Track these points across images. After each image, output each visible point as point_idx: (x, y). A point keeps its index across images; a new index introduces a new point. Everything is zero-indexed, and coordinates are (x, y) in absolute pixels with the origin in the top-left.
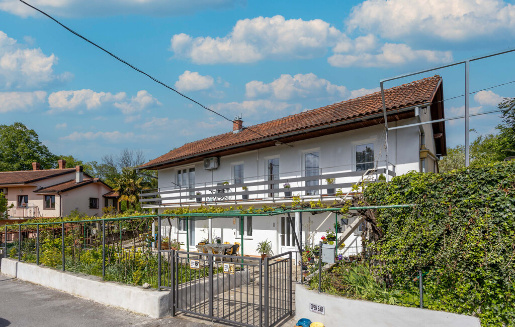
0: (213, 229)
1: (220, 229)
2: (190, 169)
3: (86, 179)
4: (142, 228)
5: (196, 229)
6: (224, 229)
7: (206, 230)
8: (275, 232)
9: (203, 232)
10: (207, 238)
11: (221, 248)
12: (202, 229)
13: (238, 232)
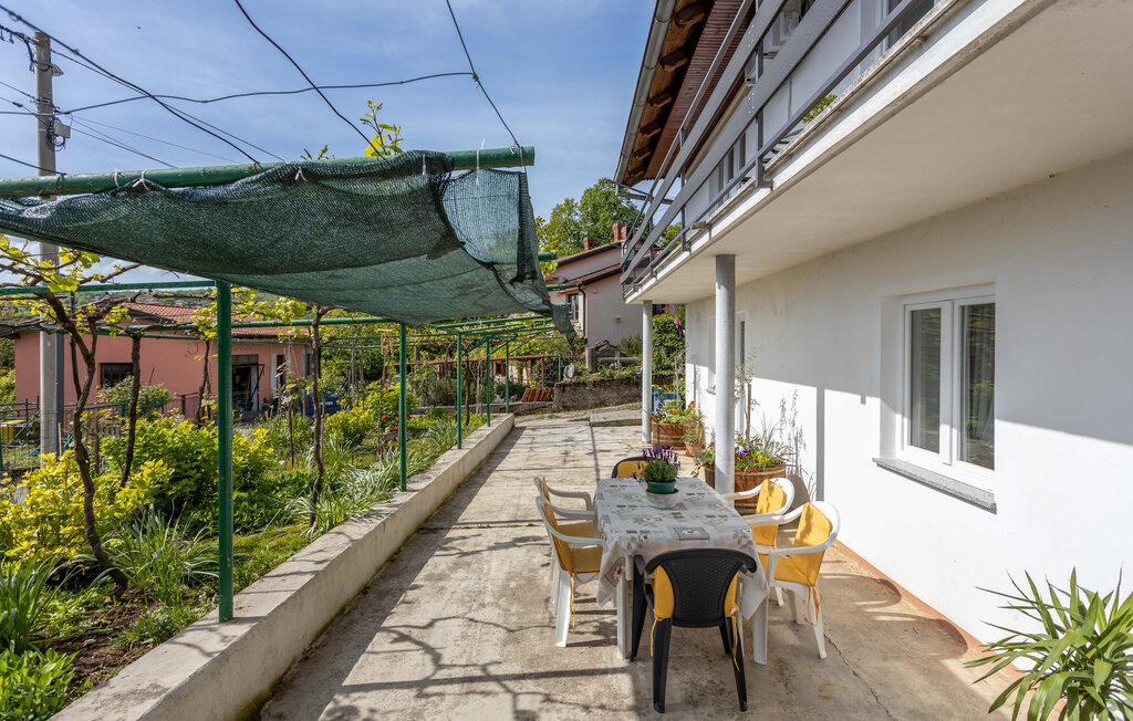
1: (812, 391)
6: (828, 394)
13: (901, 423)
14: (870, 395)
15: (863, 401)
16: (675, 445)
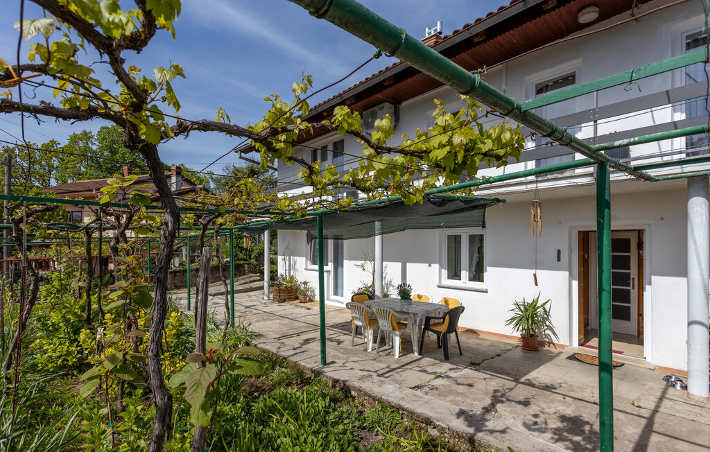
0: (384, 263)
1: (399, 265)
2: (335, 144)
3: (186, 187)
4: (256, 260)
5: (346, 262)
6: (409, 265)
7: (369, 265)
8: (565, 275)
9: (360, 269)
10: (370, 283)
11: (415, 314)
12: (359, 263)
13: (445, 272)
14: (434, 263)
15: (430, 266)
16: (289, 299)
